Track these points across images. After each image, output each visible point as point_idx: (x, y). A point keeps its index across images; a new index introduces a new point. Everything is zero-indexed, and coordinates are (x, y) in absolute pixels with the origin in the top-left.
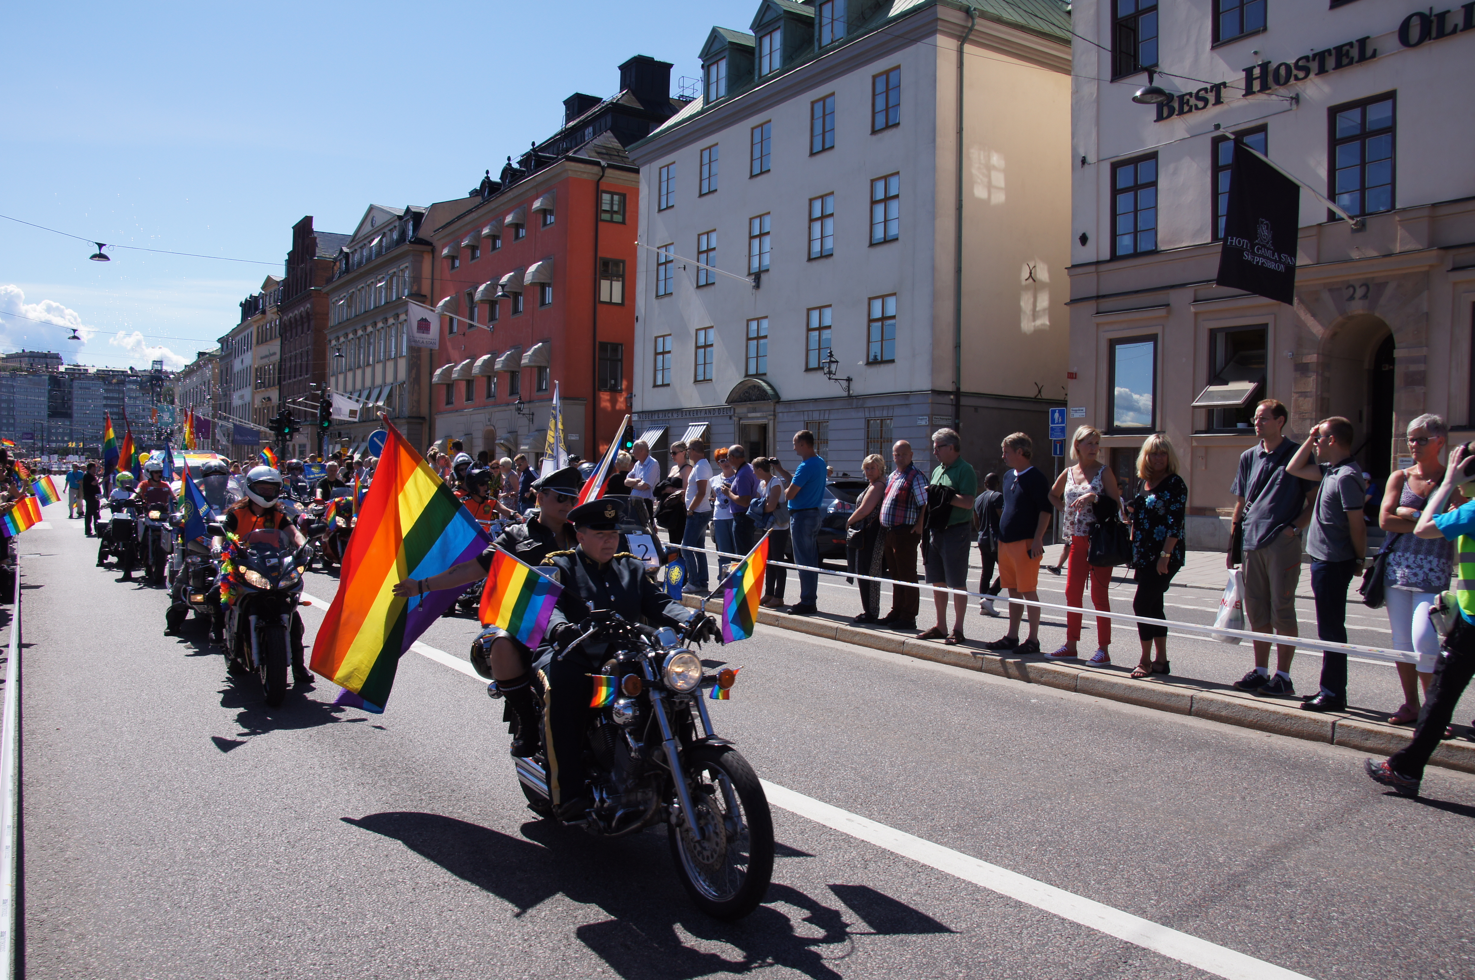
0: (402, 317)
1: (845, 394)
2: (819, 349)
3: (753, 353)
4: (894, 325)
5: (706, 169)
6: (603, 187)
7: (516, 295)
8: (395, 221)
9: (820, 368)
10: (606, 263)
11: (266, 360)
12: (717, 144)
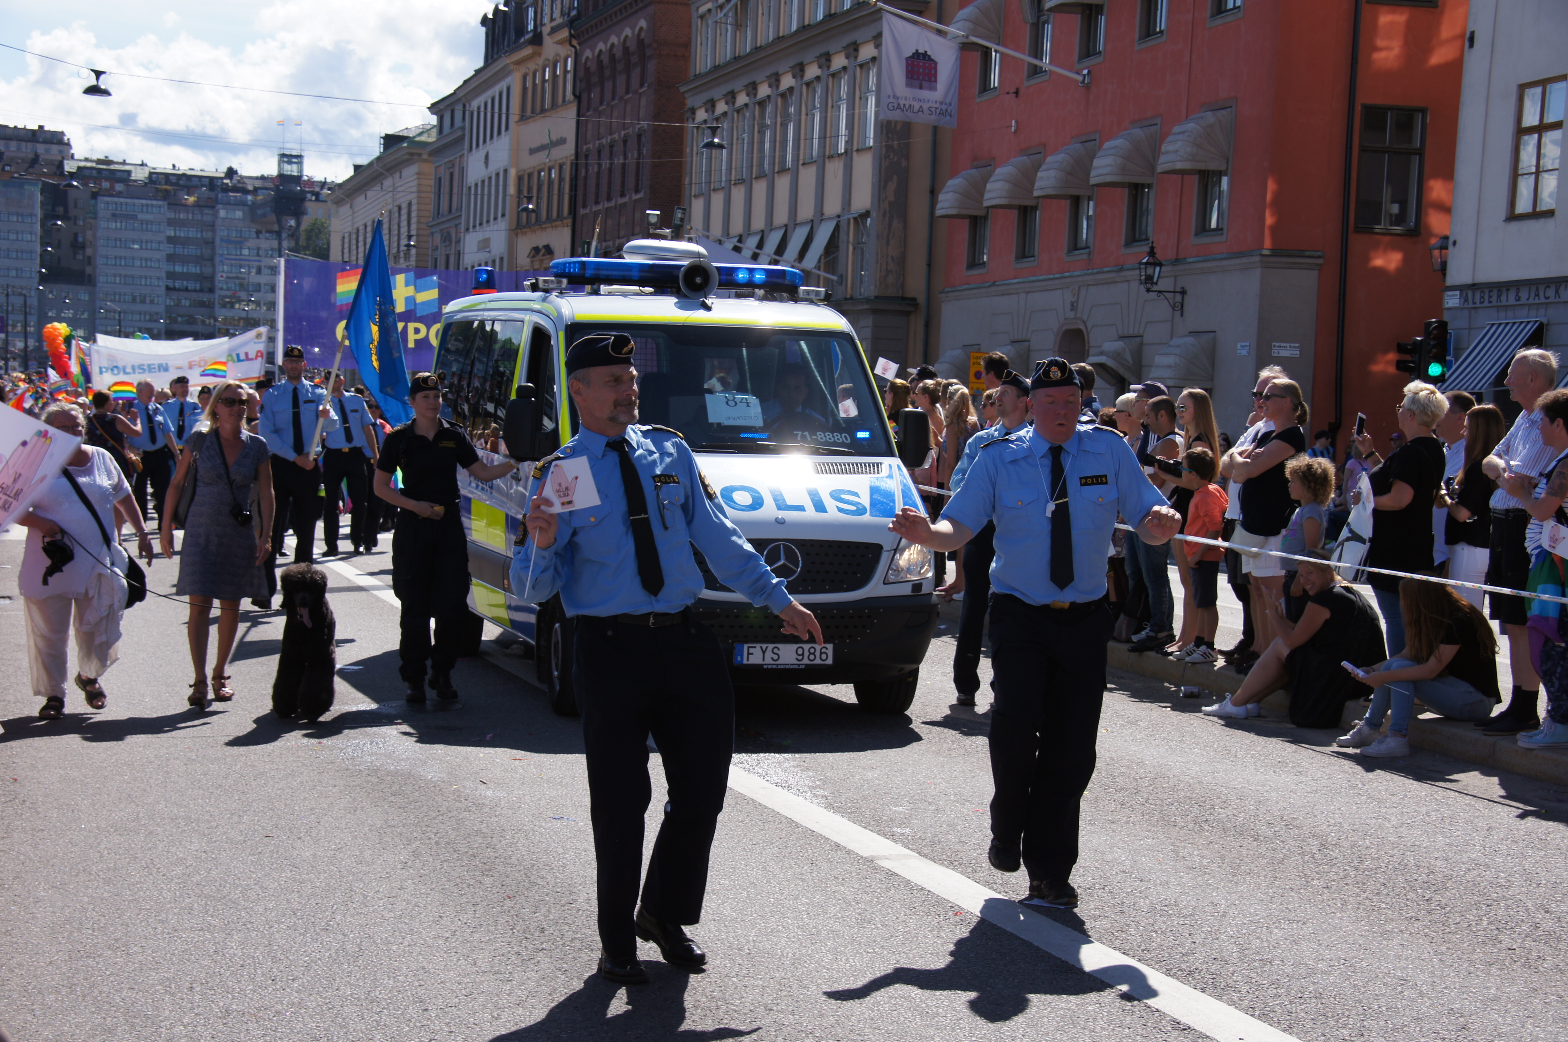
11: (541, 158)
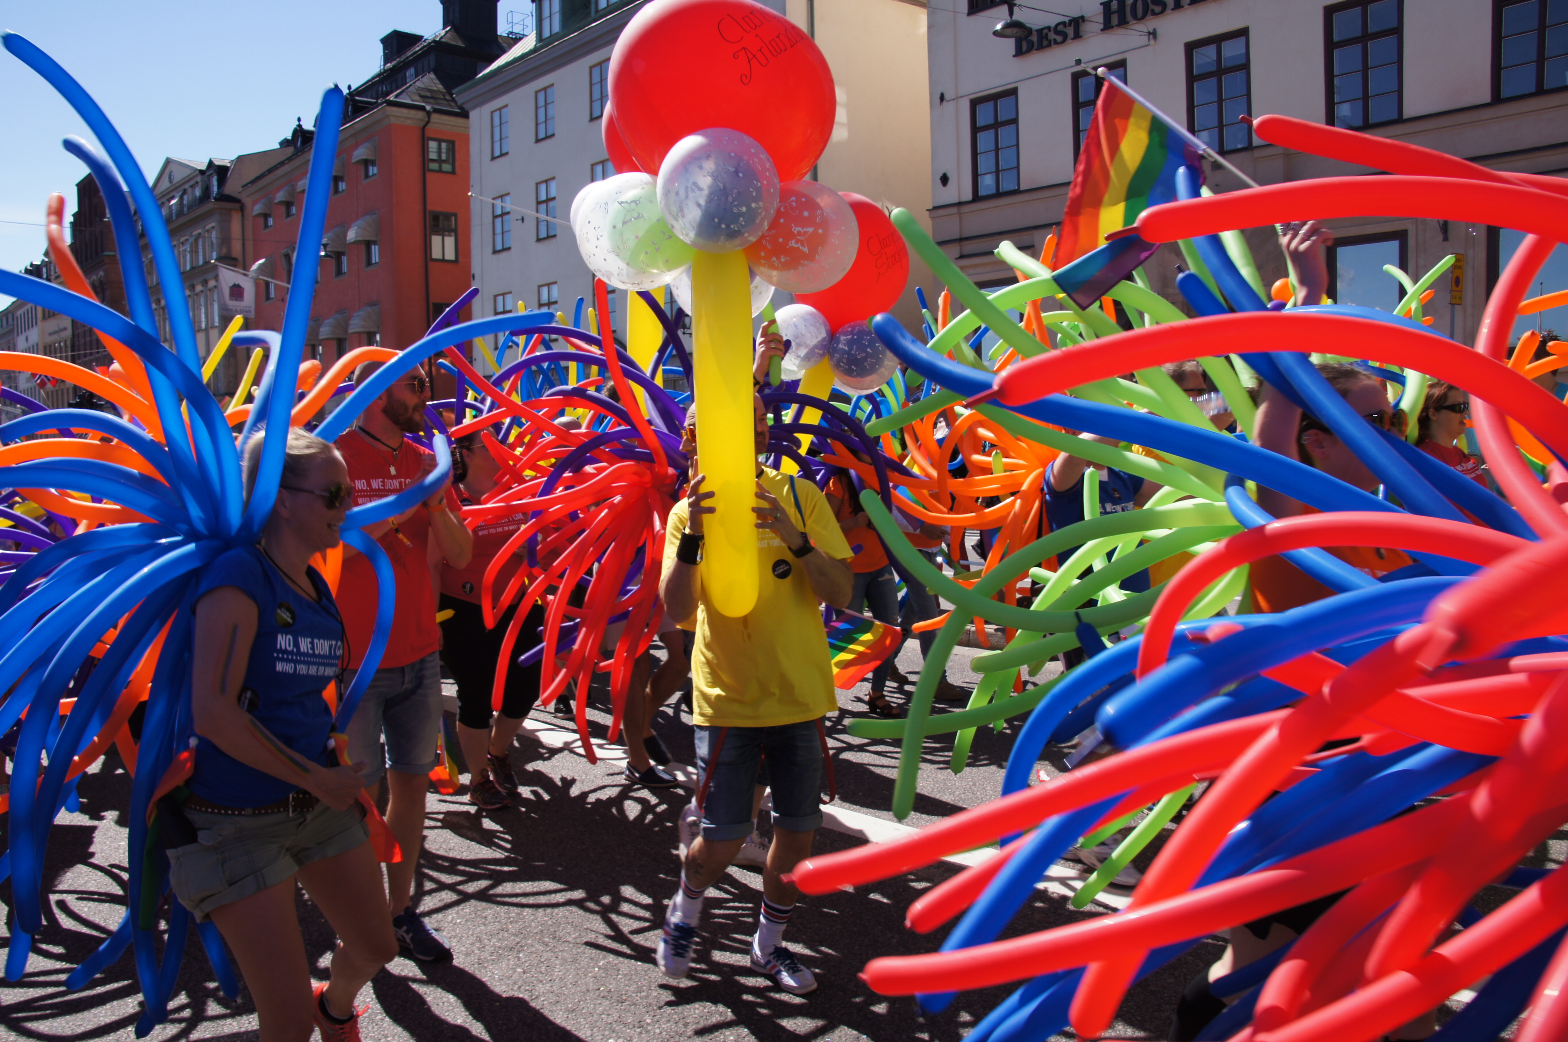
0: (212, 283)
5: (542, 111)
6: (429, 133)
7: (338, 255)
8: (196, 176)
10: (436, 217)
11: (55, 337)
12: (552, 85)
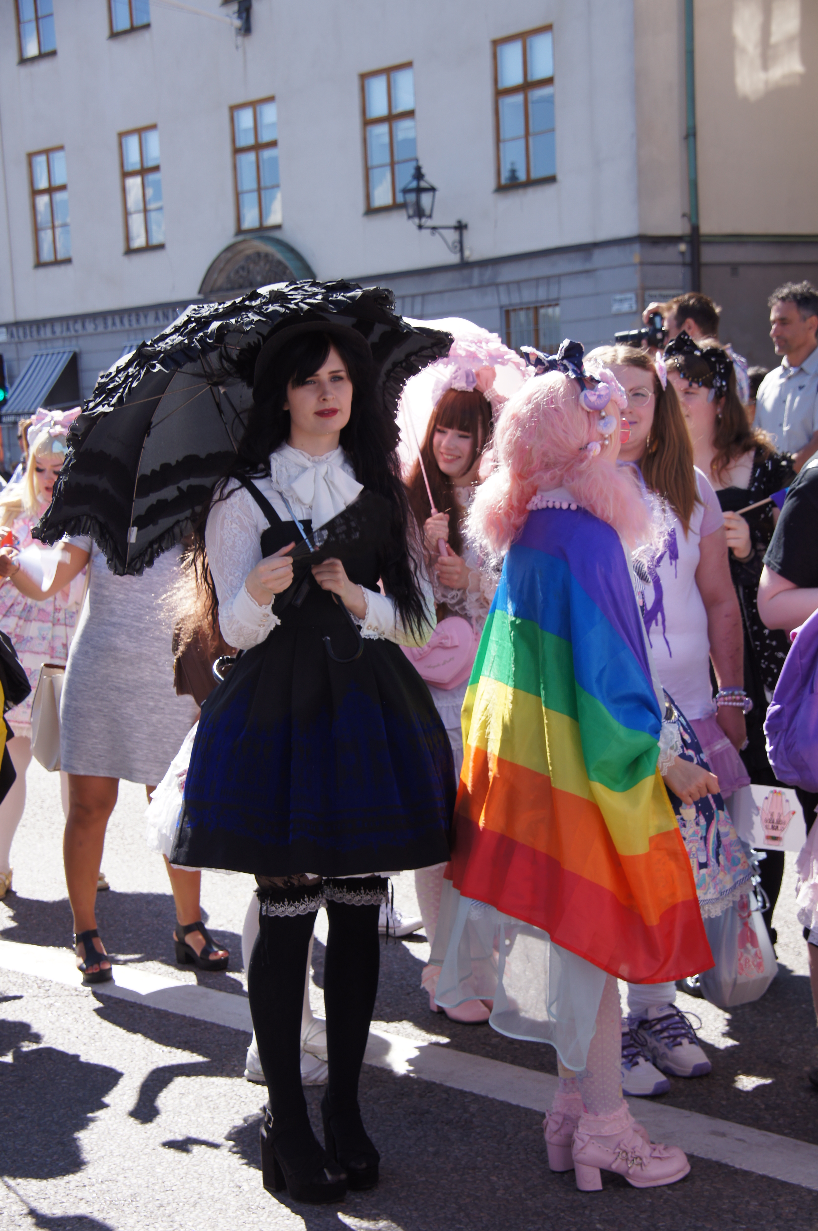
1: (454, 258)
2: (393, 164)
3: (248, 181)
4: (550, 100)
9: (395, 207)
